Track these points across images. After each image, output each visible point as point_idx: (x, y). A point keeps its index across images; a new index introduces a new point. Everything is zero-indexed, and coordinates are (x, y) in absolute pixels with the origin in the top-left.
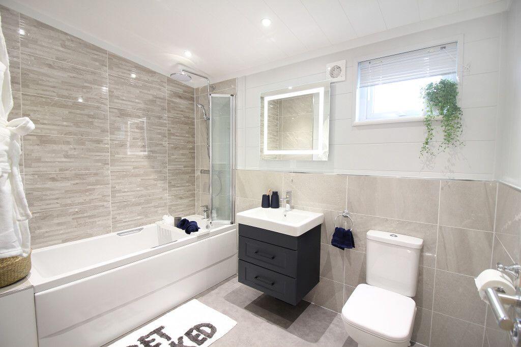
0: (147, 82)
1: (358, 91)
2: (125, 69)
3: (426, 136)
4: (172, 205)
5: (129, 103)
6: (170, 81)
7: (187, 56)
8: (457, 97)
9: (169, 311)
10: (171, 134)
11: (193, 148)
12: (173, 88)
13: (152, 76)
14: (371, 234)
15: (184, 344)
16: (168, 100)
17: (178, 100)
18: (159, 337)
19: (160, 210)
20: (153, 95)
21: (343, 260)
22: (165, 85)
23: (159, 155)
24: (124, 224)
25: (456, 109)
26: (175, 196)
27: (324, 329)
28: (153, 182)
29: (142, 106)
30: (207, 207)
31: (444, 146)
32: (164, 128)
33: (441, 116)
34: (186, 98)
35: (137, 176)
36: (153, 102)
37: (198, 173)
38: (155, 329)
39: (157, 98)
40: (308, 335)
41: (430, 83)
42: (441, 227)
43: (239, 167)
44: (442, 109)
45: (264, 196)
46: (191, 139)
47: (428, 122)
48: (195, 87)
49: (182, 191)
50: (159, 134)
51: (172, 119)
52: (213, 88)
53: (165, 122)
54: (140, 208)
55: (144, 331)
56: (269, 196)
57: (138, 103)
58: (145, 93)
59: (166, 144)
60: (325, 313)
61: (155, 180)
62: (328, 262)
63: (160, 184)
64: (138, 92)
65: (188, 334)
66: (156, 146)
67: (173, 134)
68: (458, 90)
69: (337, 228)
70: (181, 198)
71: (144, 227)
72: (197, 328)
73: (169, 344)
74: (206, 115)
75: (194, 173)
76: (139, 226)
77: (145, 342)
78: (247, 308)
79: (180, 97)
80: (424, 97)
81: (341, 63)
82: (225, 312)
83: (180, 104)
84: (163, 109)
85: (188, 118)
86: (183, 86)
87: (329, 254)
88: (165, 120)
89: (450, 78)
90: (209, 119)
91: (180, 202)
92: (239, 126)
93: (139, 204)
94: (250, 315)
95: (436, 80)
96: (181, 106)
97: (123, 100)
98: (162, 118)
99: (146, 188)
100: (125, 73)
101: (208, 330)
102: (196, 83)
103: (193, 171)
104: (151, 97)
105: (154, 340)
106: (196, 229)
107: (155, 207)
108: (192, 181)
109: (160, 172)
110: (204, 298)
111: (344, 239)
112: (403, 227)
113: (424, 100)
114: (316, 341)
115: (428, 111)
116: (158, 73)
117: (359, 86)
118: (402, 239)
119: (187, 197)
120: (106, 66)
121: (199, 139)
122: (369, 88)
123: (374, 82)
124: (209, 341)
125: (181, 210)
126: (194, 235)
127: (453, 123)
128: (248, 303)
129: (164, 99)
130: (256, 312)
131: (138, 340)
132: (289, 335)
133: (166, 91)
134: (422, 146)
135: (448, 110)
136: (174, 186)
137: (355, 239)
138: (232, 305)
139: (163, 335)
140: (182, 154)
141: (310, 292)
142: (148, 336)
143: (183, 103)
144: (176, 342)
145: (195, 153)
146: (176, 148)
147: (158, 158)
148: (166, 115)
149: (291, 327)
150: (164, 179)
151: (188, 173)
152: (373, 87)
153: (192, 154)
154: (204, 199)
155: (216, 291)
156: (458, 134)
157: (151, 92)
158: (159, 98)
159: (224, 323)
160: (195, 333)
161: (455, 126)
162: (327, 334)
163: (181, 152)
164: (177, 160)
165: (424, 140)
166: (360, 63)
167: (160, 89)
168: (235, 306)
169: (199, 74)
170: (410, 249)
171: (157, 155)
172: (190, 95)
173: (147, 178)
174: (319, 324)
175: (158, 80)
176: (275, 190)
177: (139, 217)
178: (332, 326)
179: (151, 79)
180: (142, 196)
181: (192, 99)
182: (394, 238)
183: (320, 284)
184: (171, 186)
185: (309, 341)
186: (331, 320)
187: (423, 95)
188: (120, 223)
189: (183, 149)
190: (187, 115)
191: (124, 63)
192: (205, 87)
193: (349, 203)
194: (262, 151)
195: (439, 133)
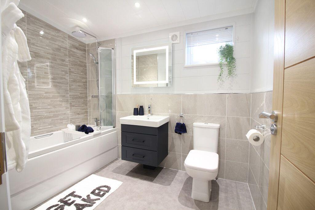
0: (54, 36)
1: (186, 48)
2: (38, 26)
3: (220, 72)
4: (72, 119)
5: (42, 49)
6: (70, 37)
7: (83, 21)
8: (234, 53)
9: (76, 183)
10: (70, 72)
11: (86, 82)
12: (71, 42)
13: (58, 33)
14: (195, 124)
15: (91, 198)
16: (69, 50)
17: (75, 50)
18: (73, 197)
19: (64, 122)
20: (58, 45)
21: (181, 140)
22: (67, 39)
23: (63, 85)
24: (39, 131)
25: (233, 58)
26: (74, 112)
27: (173, 178)
28: (59, 103)
29: (51, 51)
30: (96, 119)
31: (228, 76)
32: (67, 68)
33: (226, 62)
34: (81, 50)
35: (48, 98)
36: (58, 50)
37: (90, 98)
38: (69, 193)
39: (61, 47)
40: (164, 183)
41: (221, 46)
42: (227, 117)
43: (118, 93)
44: (227, 58)
45: (135, 109)
46: (84, 76)
47: (221, 65)
48: (87, 43)
49: (79, 110)
50: (63, 71)
51: (72, 62)
52: (99, 44)
53: (67, 63)
54: (50, 120)
55: (62, 196)
56: (138, 108)
57: (48, 49)
58: (53, 43)
59: (68, 78)
60: (172, 171)
61: (60, 101)
62: (173, 143)
63: (64, 104)
64: (48, 42)
65: (93, 192)
66: (61, 79)
67: (73, 72)
68: (233, 49)
69: (177, 123)
70: (79, 114)
71: (53, 133)
72: (98, 189)
73: (81, 200)
74: (95, 61)
75: (87, 98)
76: (50, 132)
77: (64, 201)
78: (127, 175)
79: (77, 48)
80: (218, 53)
81: (177, 33)
82: (113, 178)
83: (77, 53)
84: (65, 55)
85: (83, 62)
86: (79, 42)
87: (173, 138)
88: (67, 62)
89: (230, 44)
90: (98, 63)
91: (77, 116)
92: (118, 67)
93: (50, 117)
94: (130, 178)
95: (224, 45)
96: (78, 55)
97: (37, 46)
98: (65, 61)
99: (54, 107)
100: (38, 28)
101: (106, 189)
102: (88, 40)
103: (86, 97)
104: (57, 47)
105: (70, 199)
106: (92, 131)
107: (61, 119)
108: (86, 103)
109: (64, 96)
110: (99, 173)
111: (181, 128)
112: (210, 119)
113: (218, 54)
114: (169, 185)
115: (221, 60)
116: (61, 31)
117: (186, 46)
118: (210, 125)
119: (82, 113)
120: (25, 22)
121: (90, 76)
122: (192, 47)
123: (194, 44)
124: (107, 195)
125: (79, 122)
126: (91, 134)
127: (232, 65)
128: (128, 172)
129: (66, 48)
130: (133, 176)
131: (59, 201)
132: (154, 184)
133: (67, 44)
134: (218, 77)
135: (230, 59)
136: (74, 106)
137: (187, 128)
138: (118, 174)
139: (75, 196)
140: (79, 86)
141: (163, 162)
142: (65, 198)
143: (79, 53)
144: (86, 198)
145: (87, 85)
146: (74, 81)
147: (62, 87)
148: (68, 59)
149: (155, 180)
150: (67, 101)
151: (82, 98)
152: (193, 47)
153: (85, 86)
154: (94, 114)
155: (107, 168)
156: (234, 70)
157: (57, 43)
158: (63, 48)
159: (115, 184)
160: (97, 191)
161: (233, 67)
162: (174, 180)
163: (78, 84)
164: (75, 89)
165: (219, 74)
166: (187, 34)
167: (63, 42)
168: (120, 175)
169: (90, 34)
170: (215, 129)
171: (62, 85)
172: (83, 48)
173: (55, 100)
174: (170, 176)
175: (62, 36)
176: (141, 105)
177: (50, 126)
178: (176, 176)
179: (57, 34)
180: (51, 112)
181: (85, 50)
182: (206, 125)
183: (169, 155)
184: (72, 106)
185: (166, 185)
186: (176, 174)
187: (218, 52)
188: (36, 130)
189: (79, 82)
190: (82, 60)
191: (38, 21)
192: (95, 43)
193: (183, 109)
194: (133, 82)
195: (226, 70)
